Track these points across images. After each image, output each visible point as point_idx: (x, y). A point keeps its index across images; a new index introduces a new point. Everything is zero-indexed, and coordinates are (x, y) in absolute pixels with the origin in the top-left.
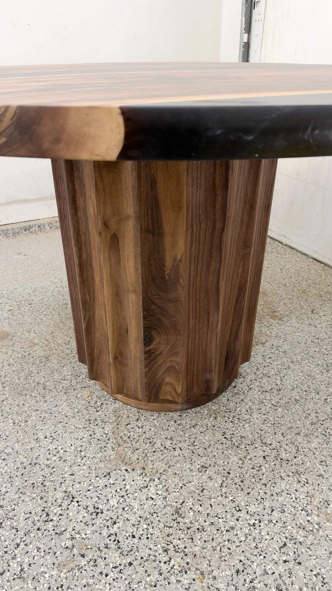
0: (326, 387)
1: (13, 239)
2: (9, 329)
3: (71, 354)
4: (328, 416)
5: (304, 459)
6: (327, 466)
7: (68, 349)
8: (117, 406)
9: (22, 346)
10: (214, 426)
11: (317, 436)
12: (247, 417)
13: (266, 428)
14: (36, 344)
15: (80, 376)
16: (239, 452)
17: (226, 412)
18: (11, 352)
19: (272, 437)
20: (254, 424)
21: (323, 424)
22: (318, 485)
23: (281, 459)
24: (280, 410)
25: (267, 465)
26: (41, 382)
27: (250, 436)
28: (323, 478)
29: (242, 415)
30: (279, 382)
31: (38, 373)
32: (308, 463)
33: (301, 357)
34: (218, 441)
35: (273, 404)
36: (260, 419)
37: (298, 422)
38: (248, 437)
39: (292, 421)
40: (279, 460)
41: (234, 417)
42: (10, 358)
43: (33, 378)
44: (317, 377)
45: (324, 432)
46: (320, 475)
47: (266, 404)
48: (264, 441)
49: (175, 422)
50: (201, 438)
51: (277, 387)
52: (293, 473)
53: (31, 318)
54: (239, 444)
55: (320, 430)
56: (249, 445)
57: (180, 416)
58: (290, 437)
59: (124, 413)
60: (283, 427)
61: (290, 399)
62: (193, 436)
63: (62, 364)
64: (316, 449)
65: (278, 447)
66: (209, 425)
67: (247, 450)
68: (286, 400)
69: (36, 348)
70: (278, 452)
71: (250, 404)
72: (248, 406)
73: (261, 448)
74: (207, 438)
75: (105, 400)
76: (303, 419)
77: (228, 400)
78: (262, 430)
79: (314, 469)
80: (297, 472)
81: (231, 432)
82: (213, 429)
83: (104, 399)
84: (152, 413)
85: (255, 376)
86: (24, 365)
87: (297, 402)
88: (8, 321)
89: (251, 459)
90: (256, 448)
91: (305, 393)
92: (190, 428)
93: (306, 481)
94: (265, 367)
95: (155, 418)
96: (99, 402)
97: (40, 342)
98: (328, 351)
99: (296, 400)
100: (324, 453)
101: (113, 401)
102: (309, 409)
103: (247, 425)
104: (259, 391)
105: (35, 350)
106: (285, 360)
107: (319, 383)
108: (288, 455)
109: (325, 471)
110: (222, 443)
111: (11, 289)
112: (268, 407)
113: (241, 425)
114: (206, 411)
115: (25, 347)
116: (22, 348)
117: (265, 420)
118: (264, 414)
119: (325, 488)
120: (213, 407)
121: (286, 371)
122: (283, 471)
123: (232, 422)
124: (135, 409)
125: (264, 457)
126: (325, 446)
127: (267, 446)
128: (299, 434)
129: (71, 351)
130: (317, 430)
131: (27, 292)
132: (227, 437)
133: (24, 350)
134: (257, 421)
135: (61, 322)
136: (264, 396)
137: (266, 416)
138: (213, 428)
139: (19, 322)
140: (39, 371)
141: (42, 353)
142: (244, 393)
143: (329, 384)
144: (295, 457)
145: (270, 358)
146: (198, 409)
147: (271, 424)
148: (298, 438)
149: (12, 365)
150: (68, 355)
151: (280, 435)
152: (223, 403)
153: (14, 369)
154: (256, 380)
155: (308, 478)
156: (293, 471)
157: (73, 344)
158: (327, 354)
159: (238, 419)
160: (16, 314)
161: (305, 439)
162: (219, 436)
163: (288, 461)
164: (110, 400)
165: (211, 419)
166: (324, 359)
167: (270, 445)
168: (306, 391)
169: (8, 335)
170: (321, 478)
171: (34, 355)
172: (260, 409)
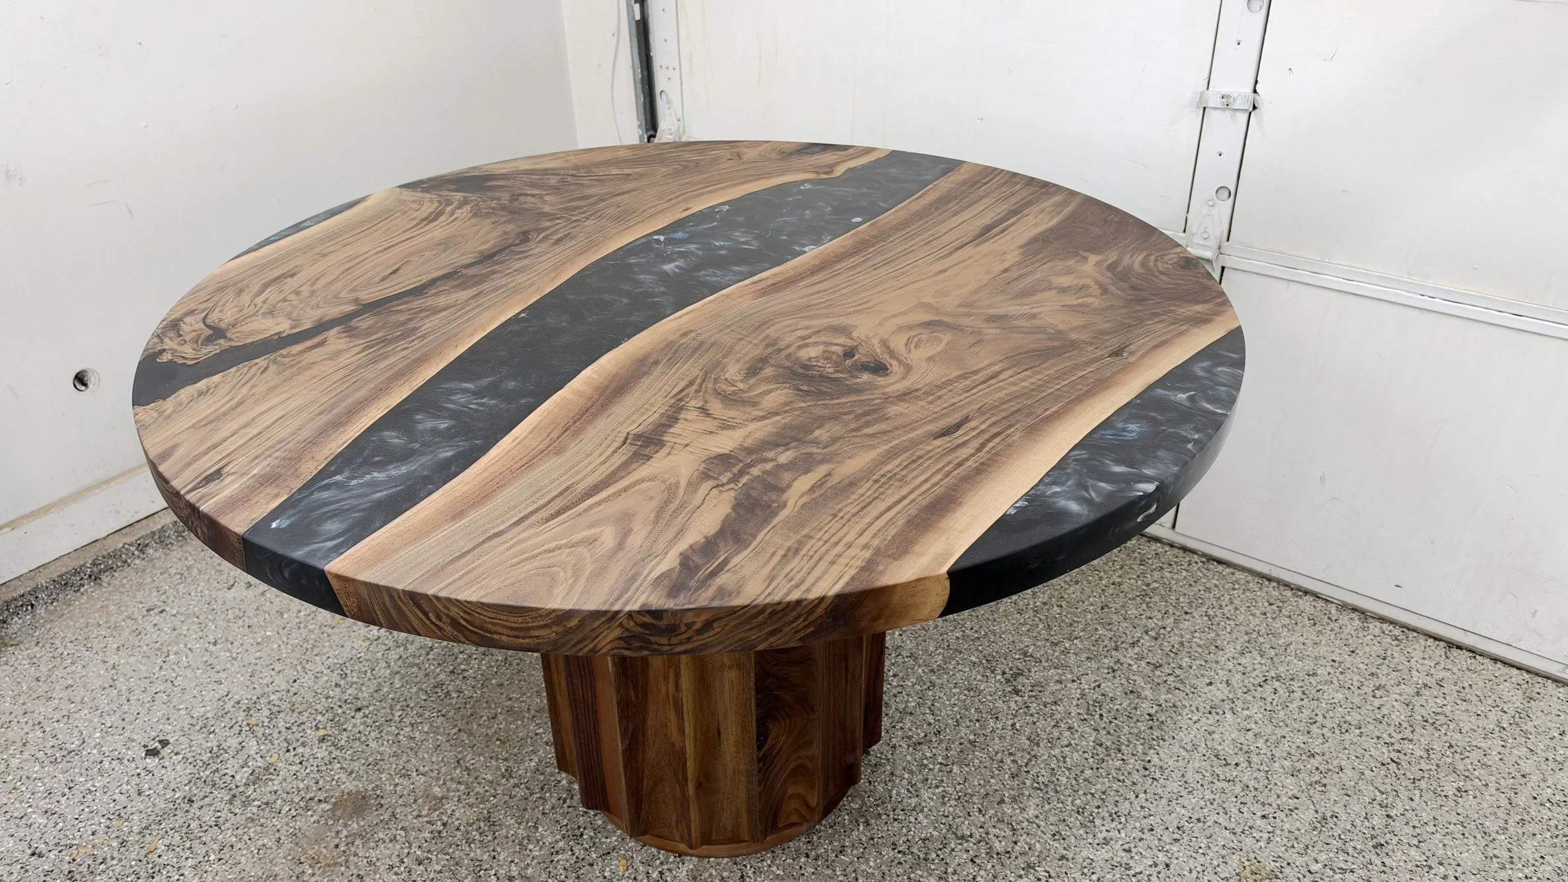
0: (1004, 702)
1: (181, 546)
2: (355, 783)
3: (531, 794)
4: (1029, 753)
5: (1028, 840)
6: (1064, 839)
7: (516, 786)
8: (691, 866)
9: (415, 813)
10: (873, 839)
11: (1030, 795)
12: (914, 801)
13: (951, 809)
14: (442, 798)
15: (582, 835)
16: (933, 867)
17: (877, 805)
18: (403, 833)
19: (967, 822)
20: (930, 810)
21: (1028, 772)
22: (1066, 873)
23: (998, 854)
24: (956, 769)
25: (982, 873)
26: (515, 874)
27: (935, 833)
28: (1067, 860)
29: (905, 800)
30: (930, 719)
31: (494, 858)
32: (1038, 845)
33: (941, 657)
34: (892, 861)
35: (941, 764)
36: (935, 798)
37: (993, 781)
38: (932, 836)
39: (982, 782)
40: (995, 856)
41: (894, 810)
42: (410, 847)
43: (493, 872)
44: (982, 688)
45: (1036, 785)
46: (1062, 858)
47: (931, 766)
48: (959, 833)
49: (807, 856)
50: (863, 867)
51: (932, 730)
52: (1023, 869)
53: (385, 742)
54: (926, 854)
55: (1028, 783)
56: (940, 849)
57: (809, 842)
58: (992, 812)
59: (711, 875)
60: (975, 799)
61: (961, 744)
62: (850, 869)
63: (528, 823)
64: (1037, 817)
65: (984, 835)
66: (864, 839)
67: (943, 859)
68: (956, 747)
69: (449, 807)
70: (987, 843)
71: (906, 776)
72: (905, 782)
73: (960, 847)
74: (872, 864)
75: (662, 863)
76: (997, 772)
77: (870, 782)
78: (947, 817)
79: (1049, 850)
80: (1029, 866)
81: (904, 839)
82: (873, 845)
83: (658, 862)
84: (759, 855)
85: (890, 721)
86: (451, 851)
87: (975, 746)
88: (338, 765)
89: (955, 872)
90: (953, 850)
91: (977, 725)
92: (836, 856)
93: (1047, 875)
94: (895, 696)
95: (769, 862)
96: (653, 872)
97: (448, 790)
98: (976, 631)
99: (971, 742)
100: (1052, 819)
101: (678, 859)
102: (997, 753)
103: (921, 816)
104: (909, 746)
105: (449, 812)
106: (920, 671)
107: (989, 698)
108: (1003, 843)
109: (1065, 848)
110: (900, 863)
111: (284, 686)
112: (936, 770)
113: (912, 819)
114: (846, 817)
115: (424, 813)
116: (419, 816)
117: (943, 797)
118: (937, 787)
119: (1076, 875)
120: (852, 805)
121: (931, 693)
122: (1008, 872)
123: (895, 820)
124: (726, 860)
125: (972, 860)
126: (1047, 807)
127: (967, 841)
128: (1002, 802)
129: (528, 788)
130: (1025, 784)
131: (327, 681)
132: (901, 849)
133: (426, 819)
134: (932, 804)
135: (460, 730)
136: (920, 754)
137: (941, 789)
138: (872, 842)
139: (367, 760)
140: (493, 853)
141: (471, 814)
142: (888, 760)
143: (1005, 696)
144: (1015, 843)
145: (895, 676)
146: (831, 818)
147: (955, 799)
148: (1005, 809)
149: (426, 861)
150: (526, 799)
151: (977, 814)
152: (866, 792)
153: (438, 868)
154: (894, 727)
155: (1047, 869)
156: (1022, 866)
157: (520, 772)
158: (979, 638)
159: (903, 810)
160: (343, 743)
161: (1016, 807)
162: (888, 853)
163: (1008, 852)
164: (671, 860)
165: (861, 828)
166: (977, 650)
167: (971, 836)
168: (978, 720)
169: (363, 798)
170: (1064, 861)
171: (457, 823)
172: (927, 780)
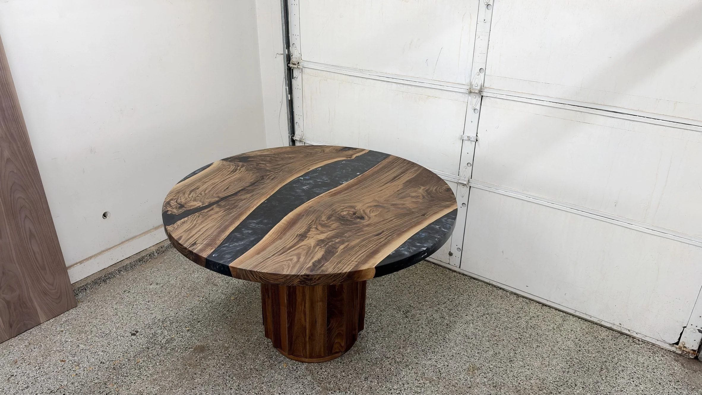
0: (403, 320)
2: (200, 343)
4: (409, 335)
5: (407, 358)
6: (418, 358)
7: (251, 344)
8: (306, 365)
10: (361, 358)
11: (408, 346)
12: (373, 348)
13: (385, 350)
14: (228, 347)
15: (272, 357)
16: (378, 366)
17: (362, 349)
18: (217, 357)
19: (389, 354)
20: (378, 350)
21: (408, 340)
22: (417, 367)
23: (398, 362)
24: (386, 339)
25: (393, 367)
26: (252, 368)
27: (379, 357)
28: (418, 364)
29: (371, 348)
30: (380, 325)
32: (410, 360)
33: (384, 307)
34: (366, 364)
35: (382, 337)
36: (380, 347)
37: (397, 342)
38: (378, 357)
39: (394, 343)
41: (367, 350)
42: (219, 361)
43: (245, 367)
44: (396, 316)
45: (410, 343)
46: (417, 363)
47: (379, 338)
48: (387, 357)
49: (341, 363)
50: (357, 366)
51: (380, 328)
52: (405, 366)
53: (208, 331)
54: (376, 362)
55: (408, 343)
56: (381, 361)
57: (341, 359)
58: (397, 351)
59: (312, 368)
60: (392, 347)
61: (389, 332)
62: (353, 366)
63: (255, 354)
64: (410, 352)
65: (394, 357)
66: (358, 358)
67: (381, 364)
68: (387, 333)
69: (230, 350)
70: (395, 359)
71: (371, 341)
72: (371, 342)
73: (387, 360)
74: (360, 365)
76: (399, 340)
77: (360, 343)
78: (383, 352)
79: (413, 361)
80: (407, 365)
81: (370, 358)
82: (361, 360)
83: (296, 364)
84: (326, 362)
85: (367, 325)
86: (232, 362)
87: (393, 332)
88: (194, 338)
89: (385, 367)
92: (349, 363)
94: (369, 318)
95: (329, 364)
96: (294, 367)
97: (230, 345)
99: (391, 331)
100: (415, 353)
101: (302, 364)
102: (399, 334)
103: (375, 352)
104: (373, 332)
108: (400, 359)
109: (418, 361)
110: (369, 365)
111: (173, 315)
112: (381, 339)
113: (373, 353)
114: (353, 352)
115: (223, 351)
116: (221, 352)
117: (382, 346)
118: (381, 344)
120: (355, 349)
121: (380, 317)
122: (400, 367)
123: (368, 353)
124: (316, 364)
125: (390, 364)
126: (413, 349)
127: (389, 359)
128: (400, 348)
130: (407, 343)
131: (187, 313)
132: (369, 361)
133: (224, 353)
134: (379, 348)
135: (232, 328)
136: (376, 335)
137: (382, 345)
138: (360, 359)
139: (203, 336)
140: (245, 362)
141: (238, 352)
143: (403, 318)
144: (403, 359)
146: (348, 352)
147: (386, 347)
149: (225, 365)
151: (392, 351)
152: (359, 345)
153: (228, 366)
154: (368, 327)
155: (412, 366)
156: (405, 365)
157: (252, 340)
158: (396, 301)
159: (370, 350)
160: (195, 332)
161: (404, 349)
162: (365, 362)
163: (401, 362)
164: (300, 364)
165: (357, 355)
166: (395, 305)
167: (390, 357)
168: (394, 325)
169: (203, 347)
170: (417, 364)
171: (233, 354)
172: (378, 342)
